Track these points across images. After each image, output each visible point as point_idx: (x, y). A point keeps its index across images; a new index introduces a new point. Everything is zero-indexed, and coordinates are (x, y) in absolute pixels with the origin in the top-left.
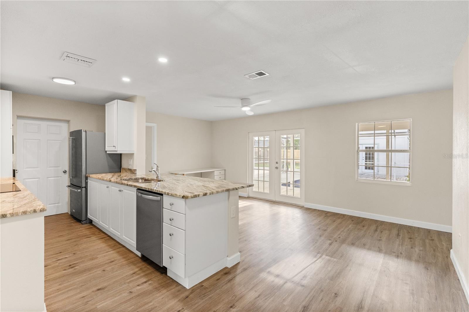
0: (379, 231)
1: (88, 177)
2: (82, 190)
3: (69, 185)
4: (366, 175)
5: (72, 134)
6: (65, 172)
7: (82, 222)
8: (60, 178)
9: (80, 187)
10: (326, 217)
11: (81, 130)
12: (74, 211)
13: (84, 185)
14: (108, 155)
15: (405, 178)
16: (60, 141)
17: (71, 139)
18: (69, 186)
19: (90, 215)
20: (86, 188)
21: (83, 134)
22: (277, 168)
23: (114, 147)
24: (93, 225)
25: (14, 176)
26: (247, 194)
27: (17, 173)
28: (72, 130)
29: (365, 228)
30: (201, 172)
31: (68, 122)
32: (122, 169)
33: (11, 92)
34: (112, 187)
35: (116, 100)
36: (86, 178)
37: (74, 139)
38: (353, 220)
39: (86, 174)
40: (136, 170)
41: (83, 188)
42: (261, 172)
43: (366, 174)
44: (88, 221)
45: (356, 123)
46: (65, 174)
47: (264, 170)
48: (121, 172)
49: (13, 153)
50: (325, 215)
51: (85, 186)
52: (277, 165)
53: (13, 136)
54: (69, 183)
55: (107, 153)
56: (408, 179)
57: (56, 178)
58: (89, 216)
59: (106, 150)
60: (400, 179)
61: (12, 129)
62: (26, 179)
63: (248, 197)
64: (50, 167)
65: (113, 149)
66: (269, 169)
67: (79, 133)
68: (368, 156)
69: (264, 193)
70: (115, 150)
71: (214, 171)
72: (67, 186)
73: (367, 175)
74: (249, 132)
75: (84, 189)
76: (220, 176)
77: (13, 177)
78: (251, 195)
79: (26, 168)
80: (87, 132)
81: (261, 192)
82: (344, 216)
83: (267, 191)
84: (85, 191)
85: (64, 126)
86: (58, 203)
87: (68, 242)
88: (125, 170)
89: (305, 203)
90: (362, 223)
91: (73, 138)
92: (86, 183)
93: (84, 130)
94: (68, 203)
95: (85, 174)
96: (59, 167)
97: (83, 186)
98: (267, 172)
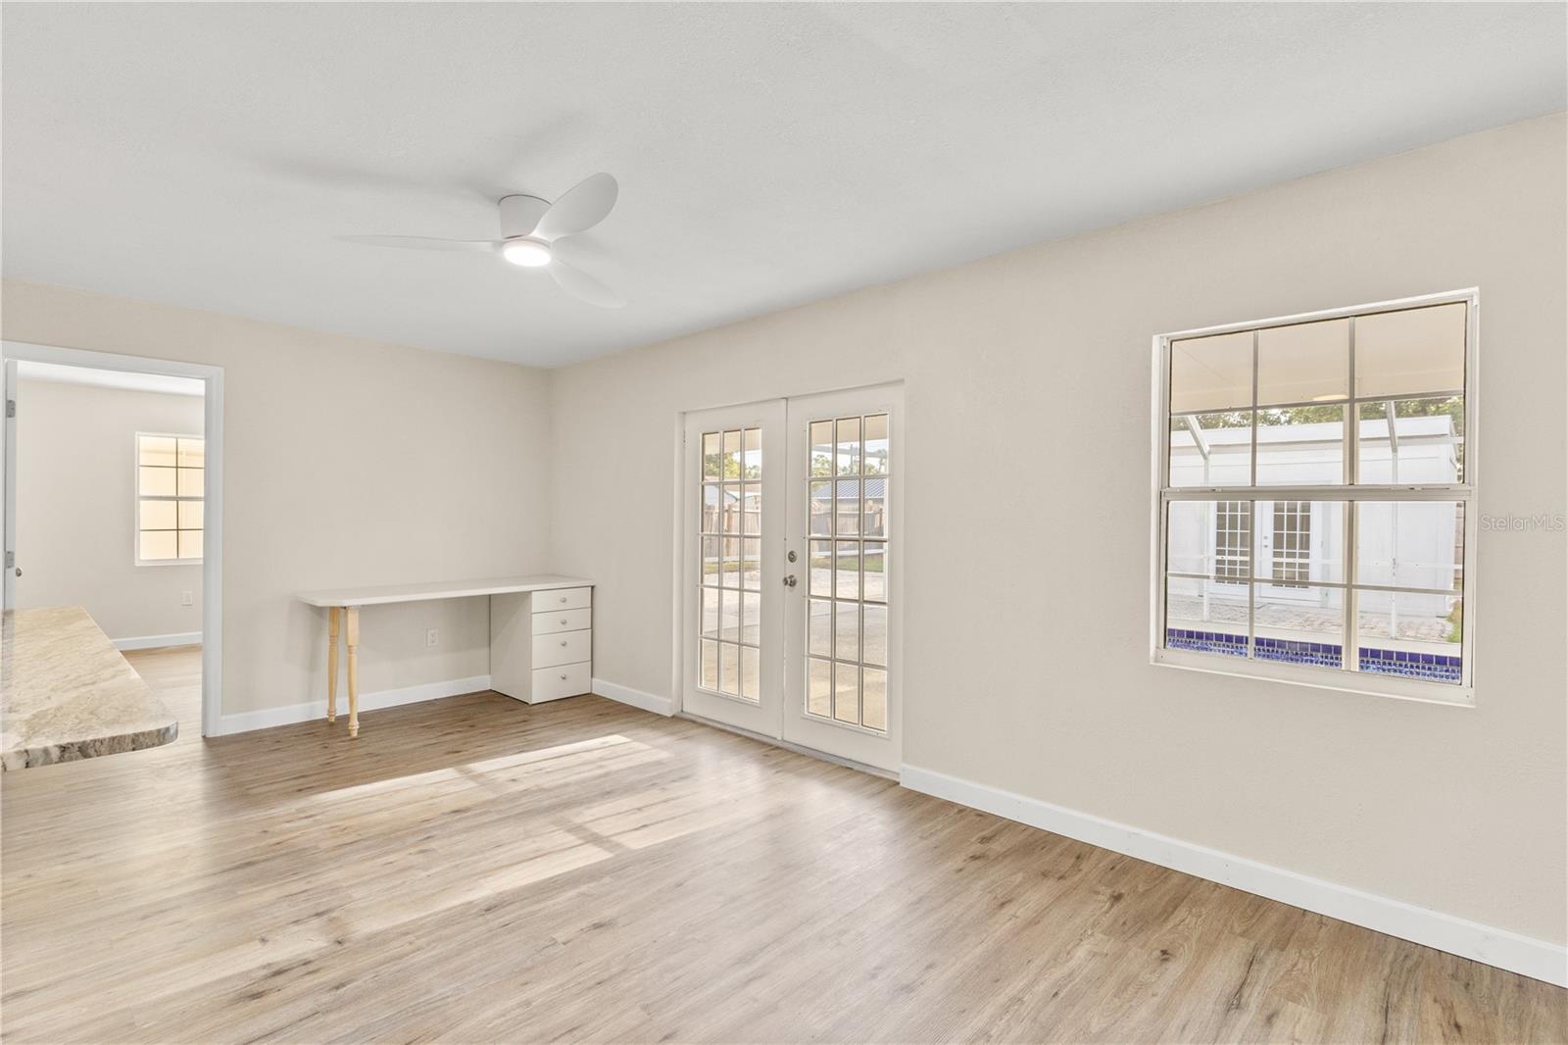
0: (1253, 1006)
4: (1275, 611)
10: (978, 863)
15: (1440, 627)
22: (790, 582)
26: (670, 701)
29: (1175, 969)
30: (490, 596)
38: (1117, 898)
42: (731, 599)
43: (1274, 607)
45: (1156, 338)
47: (741, 590)
50: (977, 848)
52: (791, 569)
56: (1450, 628)
60: (1418, 629)
63: (673, 717)
66: (758, 588)
68: (1285, 532)
69: (739, 702)
71: (530, 592)
73: (1279, 607)
74: (684, 413)
76: (563, 616)
78: (692, 708)
81: (727, 698)
82: (1081, 852)
83: (753, 692)
89: (904, 765)
90: (1167, 919)
98: (753, 600)
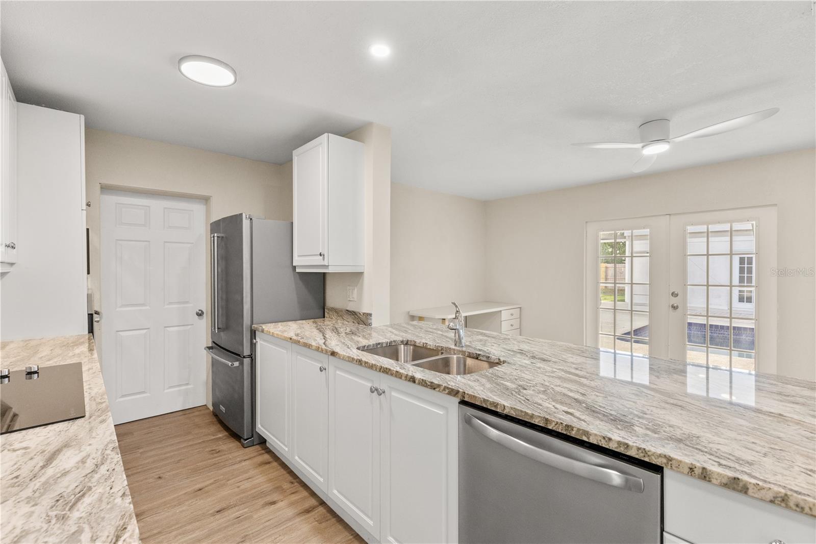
1: (257, 332)
2: (242, 364)
3: (210, 345)
5: (215, 227)
6: (200, 314)
7: (242, 440)
8: (189, 327)
9: (239, 355)
11: (241, 215)
12: (223, 408)
13: (247, 352)
14: (298, 275)
16: (189, 245)
17: (216, 238)
18: (209, 348)
19: (262, 426)
20: (252, 357)
21: (246, 224)
22: (674, 307)
23: (321, 255)
24: (269, 451)
25: (91, 330)
27: (98, 322)
28: (216, 217)
31: (206, 200)
32: (329, 310)
33: (83, 117)
34: (338, 372)
35: (326, 134)
36: (253, 334)
37: (223, 237)
39: (252, 323)
40: (370, 315)
41: (244, 357)
44: (256, 441)
46: (200, 319)
47: (631, 311)
48: (324, 317)
49: (88, 273)
51: (249, 354)
52: (675, 301)
53: (88, 230)
54: (210, 341)
55: (298, 270)
57: (182, 328)
58: (260, 428)
59: (294, 265)
61: (85, 212)
62: (121, 331)
64: (170, 303)
65: (318, 261)
67: (234, 222)
70: (322, 263)
71: (501, 311)
72: (205, 349)
75: (247, 361)
76: (511, 322)
77: (89, 333)
79: (120, 307)
80: (253, 219)
84: (250, 365)
85: (198, 209)
86: (187, 384)
87: (221, 520)
88: (338, 314)
91: (220, 235)
92: (253, 346)
93: (246, 216)
94: (207, 383)
95: (249, 323)
96: (187, 302)
97: (245, 355)
